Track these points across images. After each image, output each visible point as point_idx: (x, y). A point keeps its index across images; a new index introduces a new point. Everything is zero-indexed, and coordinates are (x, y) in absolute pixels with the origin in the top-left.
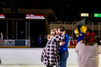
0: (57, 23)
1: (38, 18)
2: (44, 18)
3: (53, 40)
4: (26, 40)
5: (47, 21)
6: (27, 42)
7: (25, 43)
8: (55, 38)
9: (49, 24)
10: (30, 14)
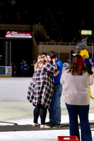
0: (49, 44)
1: (22, 36)
2: (31, 37)
3: (42, 69)
4: (6, 67)
5: (34, 40)
6: (8, 69)
7: (4, 71)
8: (45, 66)
9: (38, 44)
10: (11, 31)
